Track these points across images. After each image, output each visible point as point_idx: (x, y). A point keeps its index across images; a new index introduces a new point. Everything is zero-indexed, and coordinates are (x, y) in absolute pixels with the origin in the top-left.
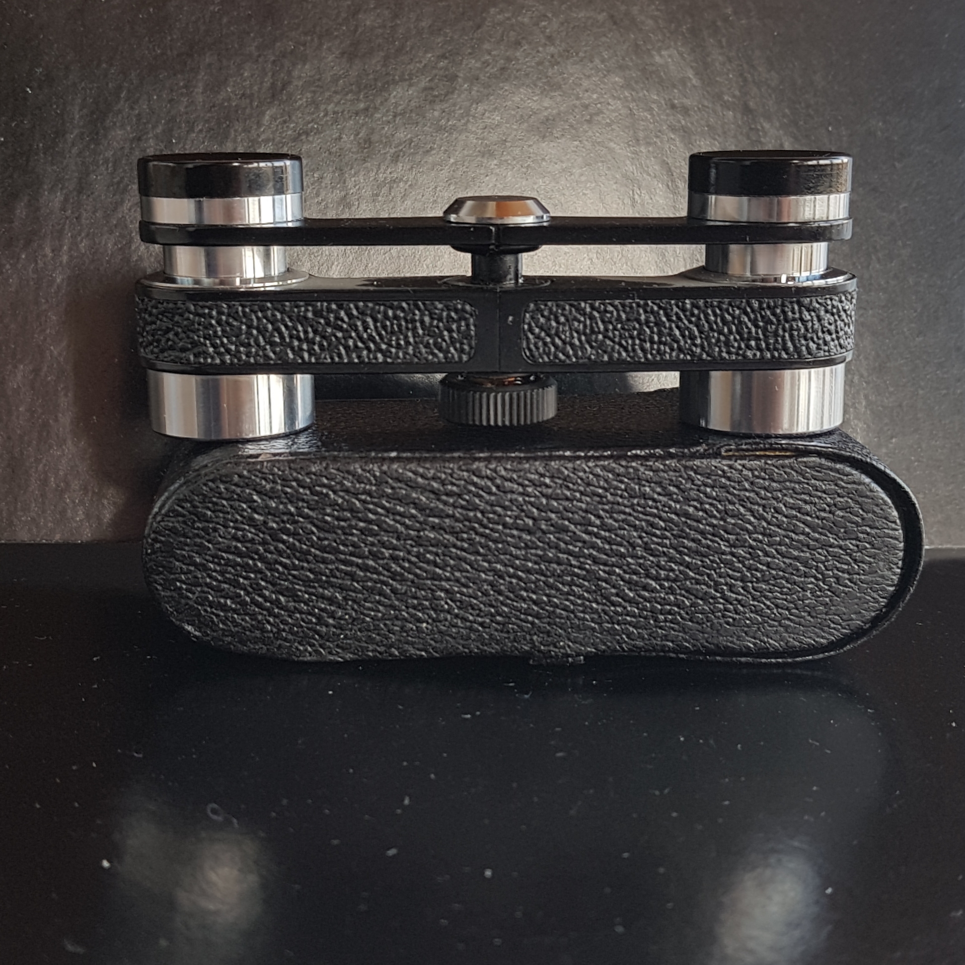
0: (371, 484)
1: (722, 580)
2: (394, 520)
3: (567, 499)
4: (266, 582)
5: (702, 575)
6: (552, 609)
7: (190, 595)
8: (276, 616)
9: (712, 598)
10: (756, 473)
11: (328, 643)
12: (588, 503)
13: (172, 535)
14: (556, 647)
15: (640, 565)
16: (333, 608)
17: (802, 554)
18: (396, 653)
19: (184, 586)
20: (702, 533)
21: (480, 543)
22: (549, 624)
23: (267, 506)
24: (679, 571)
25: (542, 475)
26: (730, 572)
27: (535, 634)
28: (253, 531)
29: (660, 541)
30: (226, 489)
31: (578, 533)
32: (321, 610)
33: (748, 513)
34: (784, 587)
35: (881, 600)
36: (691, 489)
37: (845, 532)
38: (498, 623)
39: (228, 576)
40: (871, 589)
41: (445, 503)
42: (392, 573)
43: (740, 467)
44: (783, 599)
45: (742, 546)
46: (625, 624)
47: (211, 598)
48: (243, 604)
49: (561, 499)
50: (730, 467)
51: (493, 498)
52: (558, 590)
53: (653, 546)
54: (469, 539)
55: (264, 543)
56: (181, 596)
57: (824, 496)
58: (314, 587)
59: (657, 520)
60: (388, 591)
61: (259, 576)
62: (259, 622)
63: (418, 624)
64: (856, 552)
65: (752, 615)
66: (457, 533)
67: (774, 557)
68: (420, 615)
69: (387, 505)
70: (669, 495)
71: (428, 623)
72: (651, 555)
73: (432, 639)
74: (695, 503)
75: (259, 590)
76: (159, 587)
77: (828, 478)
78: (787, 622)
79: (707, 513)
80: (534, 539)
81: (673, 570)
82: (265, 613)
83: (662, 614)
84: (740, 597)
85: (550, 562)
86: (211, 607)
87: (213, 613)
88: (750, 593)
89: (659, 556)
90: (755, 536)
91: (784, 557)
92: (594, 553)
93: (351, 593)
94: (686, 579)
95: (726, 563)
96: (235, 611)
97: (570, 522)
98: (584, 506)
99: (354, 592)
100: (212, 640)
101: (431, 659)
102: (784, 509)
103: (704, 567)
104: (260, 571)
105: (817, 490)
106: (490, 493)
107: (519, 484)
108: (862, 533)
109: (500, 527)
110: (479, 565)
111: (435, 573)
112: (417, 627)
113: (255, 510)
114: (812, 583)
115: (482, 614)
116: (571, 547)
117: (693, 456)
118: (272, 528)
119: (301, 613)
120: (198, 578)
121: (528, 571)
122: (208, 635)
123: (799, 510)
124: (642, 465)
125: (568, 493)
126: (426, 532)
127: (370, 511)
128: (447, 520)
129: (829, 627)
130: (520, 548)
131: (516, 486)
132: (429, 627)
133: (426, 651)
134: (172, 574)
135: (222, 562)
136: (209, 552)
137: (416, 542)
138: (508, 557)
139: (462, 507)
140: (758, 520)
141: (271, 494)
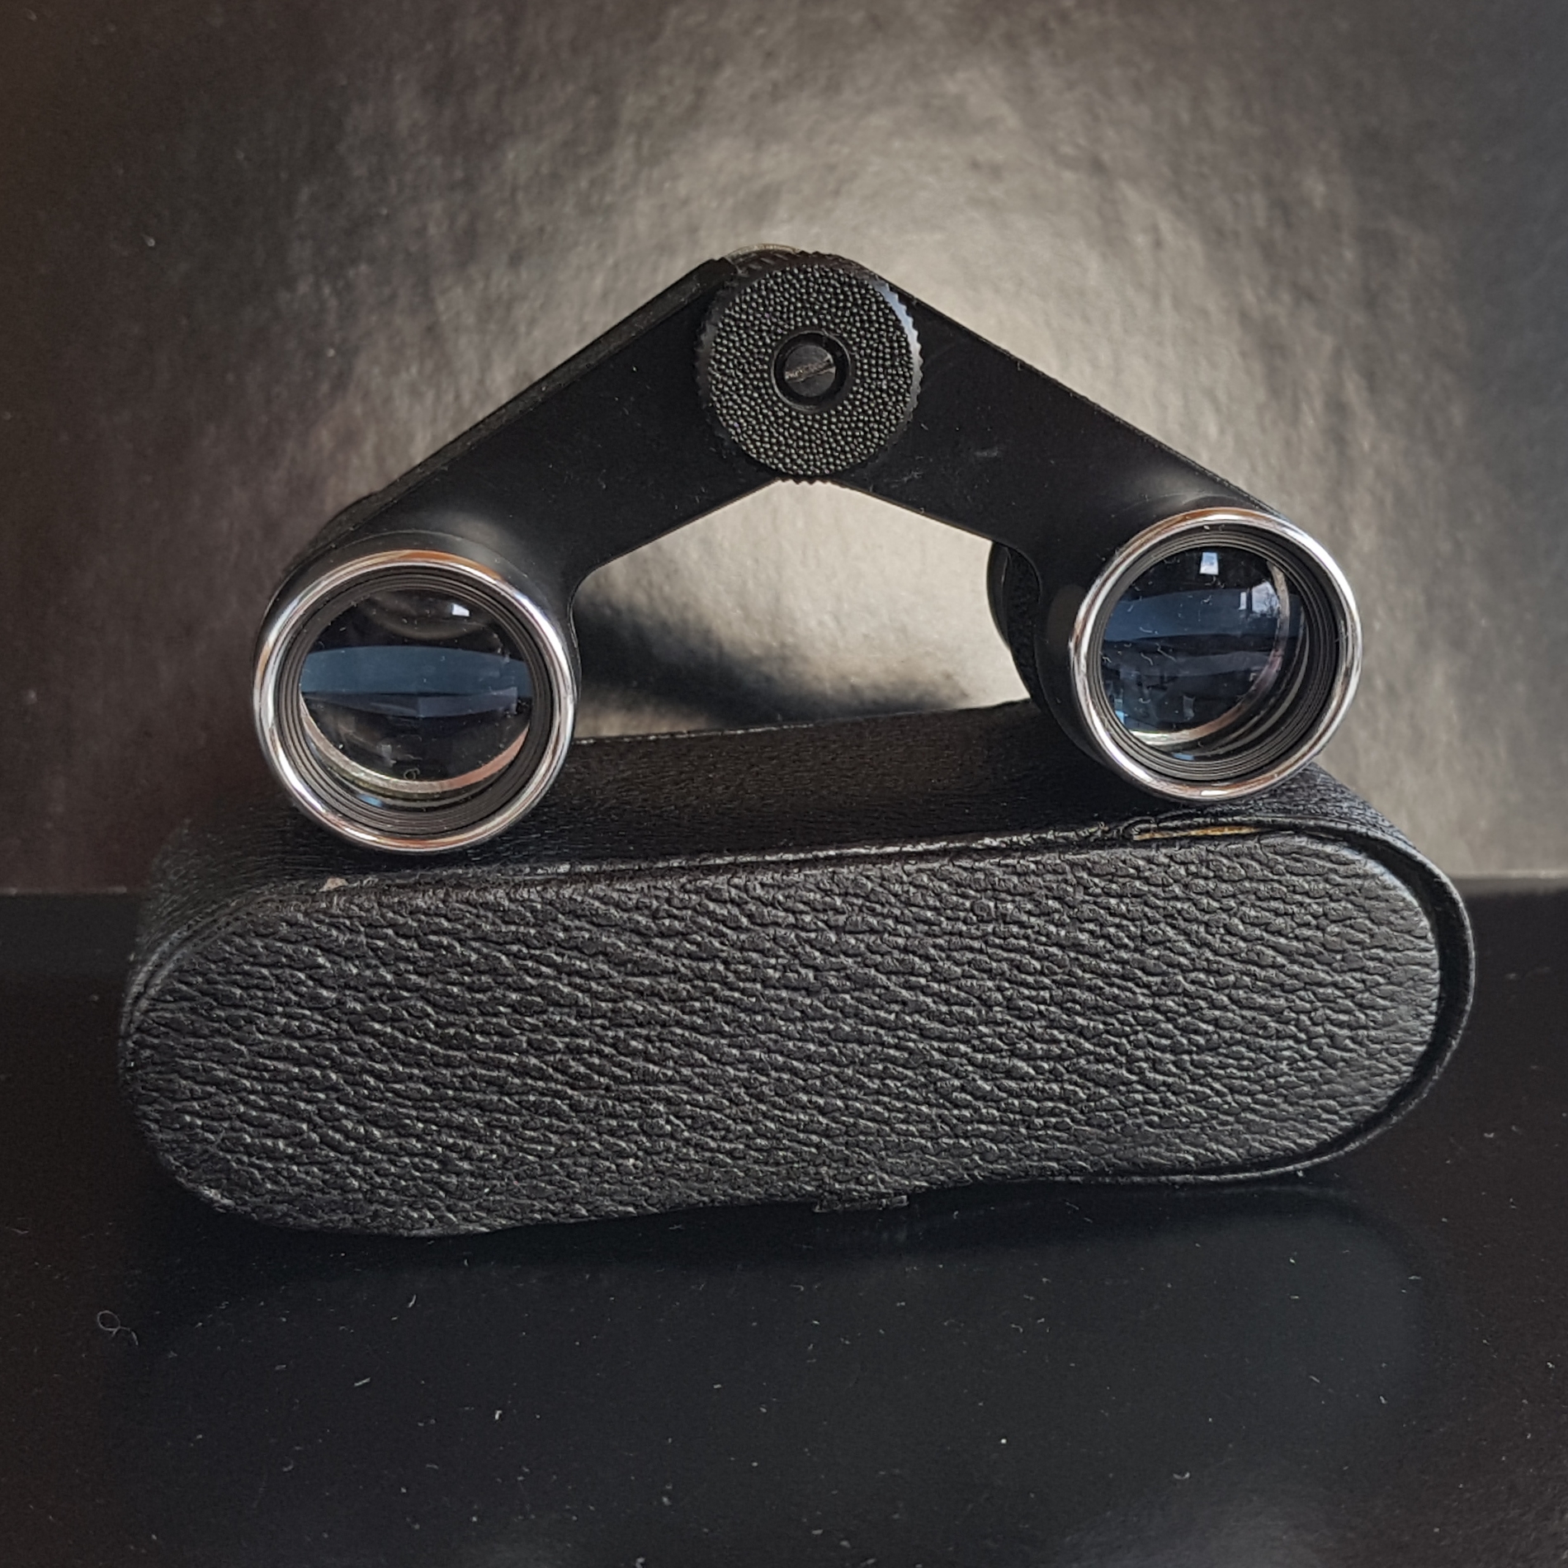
0: (527, 924)
1: (1140, 1053)
2: (570, 984)
3: (872, 931)
4: (347, 1105)
5: (1106, 1047)
6: (852, 1120)
7: (212, 1137)
8: (367, 1163)
9: (1124, 1084)
10: (1193, 868)
11: (461, 1204)
12: (908, 937)
13: (172, 1034)
14: (858, 1182)
15: (1001, 1036)
16: (468, 1143)
17: (1273, 1002)
18: (584, 1212)
19: (199, 1122)
20: (1104, 975)
21: (724, 1016)
22: (847, 1144)
23: (342, 974)
24: (1068, 1042)
25: (826, 892)
26: (1154, 1039)
27: (824, 1163)
28: (320, 1018)
29: (1034, 993)
30: (265, 947)
31: (892, 987)
32: (446, 1147)
33: (1182, 938)
34: (1243, 1058)
35: (1404, 1068)
36: (1083, 902)
37: (1343, 960)
38: (759, 1150)
39: (277, 1099)
40: (1387, 1050)
41: (660, 950)
42: (571, 1077)
43: (1166, 861)
44: (1242, 1078)
45: (1171, 994)
46: (977, 1137)
47: (249, 1140)
48: (307, 1145)
49: (863, 932)
50: (1149, 861)
51: (743, 937)
52: (861, 1087)
53: (1021, 1003)
54: (704, 1010)
55: (339, 1038)
56: (194, 1138)
57: (1308, 900)
58: (434, 1110)
59: (1026, 959)
60: (565, 1108)
61: (334, 1095)
62: (337, 1175)
63: (620, 1161)
64: (1362, 992)
65: (1191, 1108)
66: (684, 1001)
67: (1224, 1008)
68: (624, 1144)
69: (558, 959)
70: (1047, 914)
71: (637, 1158)
72: (1019, 1018)
73: (644, 1184)
74: (1091, 926)
75: (334, 1121)
76: (153, 1126)
77: (1312, 870)
78: (1250, 1116)
79: (1111, 942)
80: (816, 1002)
81: (1056, 1041)
82: (346, 1158)
83: (1039, 1116)
84: (1170, 1080)
85: (845, 1041)
86: (250, 1155)
87: (252, 1165)
88: (1188, 1071)
89: (1032, 1019)
90: (1193, 975)
91: (1241, 1007)
92: (922, 1021)
93: (498, 1116)
94: (1078, 1055)
95: (1147, 1024)
96: (292, 1159)
97: (877, 970)
98: (901, 941)
99: (504, 1112)
100: (253, 1211)
101: (643, 1219)
102: (1241, 927)
103: (1108, 1032)
104: (334, 1088)
105: (1295, 892)
106: (738, 928)
107: (786, 910)
108: (1372, 959)
109: (759, 986)
110: (723, 1054)
111: (646, 1072)
112: (618, 1166)
113: (320, 983)
114: (1290, 1048)
115: (731, 1136)
116: (882, 1014)
117: (1084, 845)
118: (354, 1012)
119: (411, 1154)
120: (223, 1106)
121: (809, 1058)
122: (245, 1203)
123: (1266, 927)
124: (999, 865)
125: (874, 921)
126: (629, 1003)
127: (527, 971)
128: (664, 980)
129: (1318, 1118)
130: (793, 1021)
131: (782, 914)
132: (639, 1163)
133: (636, 1206)
134: (175, 1100)
135: (266, 1075)
136: (241, 1060)
137: (610, 1020)
138: (773, 1036)
139: (690, 956)
140: (1199, 947)
141: (348, 952)
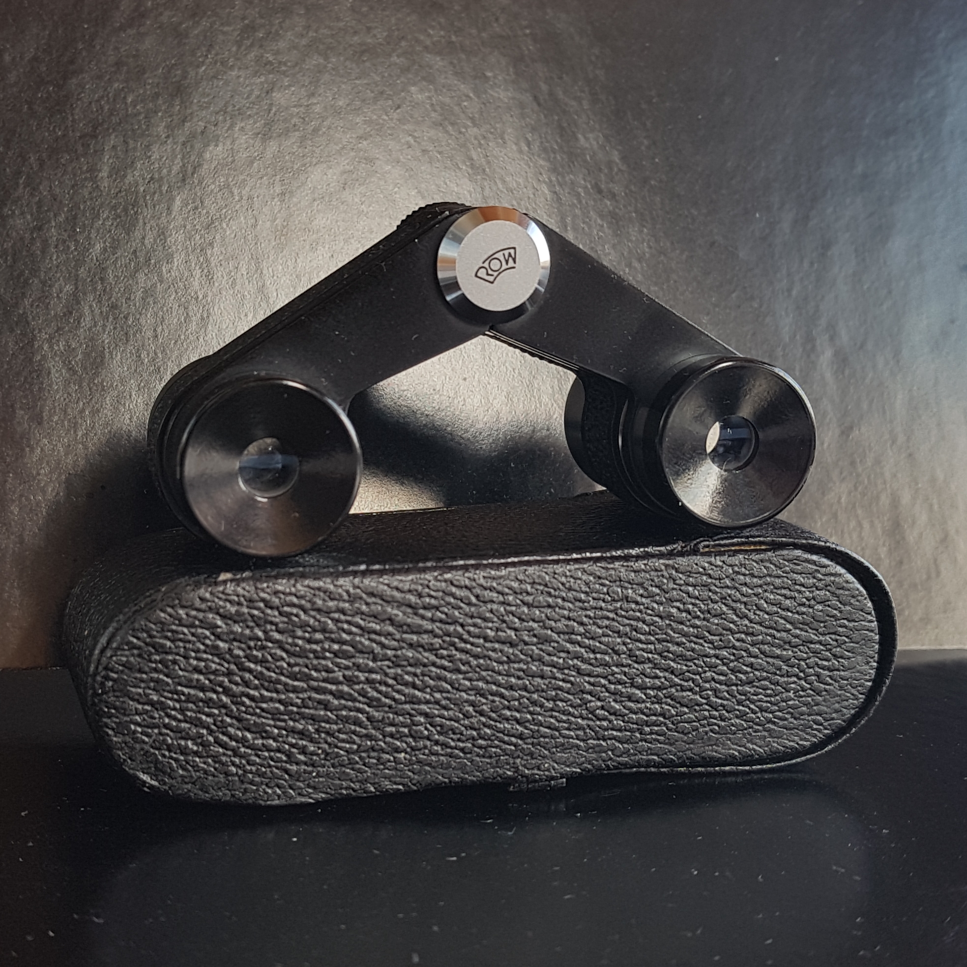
0: (344, 601)
1: (707, 685)
2: (369, 639)
3: (549, 606)
4: (232, 717)
5: (687, 681)
6: (536, 728)
7: (146, 739)
8: (241, 757)
9: (698, 705)
10: (736, 569)
11: (298, 784)
12: (570, 610)
13: (126, 671)
14: (539, 769)
15: (625, 674)
16: (304, 743)
17: (785, 653)
18: (372, 789)
19: (139, 729)
20: (685, 635)
21: (461, 660)
22: (532, 743)
23: (232, 632)
24: (665, 677)
25: (521, 581)
26: (716, 677)
27: (518, 757)
28: (216, 660)
29: (645, 646)
30: (187, 615)
31: (561, 642)
32: (292, 746)
33: (731, 612)
34: (767, 689)
35: (861, 696)
36: (673, 589)
37: (824, 627)
38: (480, 747)
39: (189, 714)
40: (850, 685)
41: (423, 617)
42: (368, 698)
43: (721, 564)
44: (767, 702)
45: (725, 647)
46: (610, 739)
47: (170, 741)
48: (205, 745)
49: (544, 607)
50: (710, 563)
51: (473, 609)
52: (542, 706)
53: (637, 653)
54: (449, 656)
55: (229, 674)
56: (136, 740)
57: (803, 589)
58: (284, 721)
59: (640, 625)
60: (364, 719)
61: (224, 711)
62: (223, 764)
63: (396, 755)
64: (836, 647)
65: (738, 721)
66: (437, 650)
67: (756, 657)
68: (398, 743)
69: (362, 623)
70: (651, 596)
71: (406, 753)
72: (636, 662)
73: (409, 770)
74: (678, 604)
75: (223, 728)
76: (110, 732)
77: (805, 570)
78: (772, 727)
79: (690, 614)
80: (517, 652)
81: (657, 677)
82: (229, 753)
83: (648, 726)
84: (725, 702)
85: (533, 677)
86: (170, 751)
87: (171, 758)
88: (735, 697)
89: (643, 663)
90: (737, 636)
91: (766, 656)
92: (579, 663)
93: (323, 724)
94: (671, 687)
95: (712, 667)
96: (196, 753)
97: (552, 631)
98: (566, 612)
99: (328, 722)
100: (170, 788)
101: (408, 793)
102: (765, 605)
103: (688, 671)
104: (225, 706)
105: (795, 584)
106: (470, 604)
107: (498, 592)
108: (841, 626)
109: (482, 641)
110: (460, 684)
111: (414, 696)
112: (395, 758)
113: (218, 637)
114: (794, 683)
115: (464, 738)
116: (555, 659)
117: (671, 555)
118: (238, 657)
119: (269, 750)
120: (155, 718)
121: (511, 688)
122: (165, 783)
123: (778, 604)
124: (623, 566)
125: (550, 600)
126: (404, 651)
127: (344, 630)
128: (425, 636)
129: (811, 727)
130: (502, 663)
131: (495, 595)
132: (408, 756)
133: (403, 785)
134: (125, 715)
135: (183, 698)
136: (168, 688)
137: (393, 662)
138: (490, 673)
139: (441, 621)
140: (741, 618)
141: (236, 618)
